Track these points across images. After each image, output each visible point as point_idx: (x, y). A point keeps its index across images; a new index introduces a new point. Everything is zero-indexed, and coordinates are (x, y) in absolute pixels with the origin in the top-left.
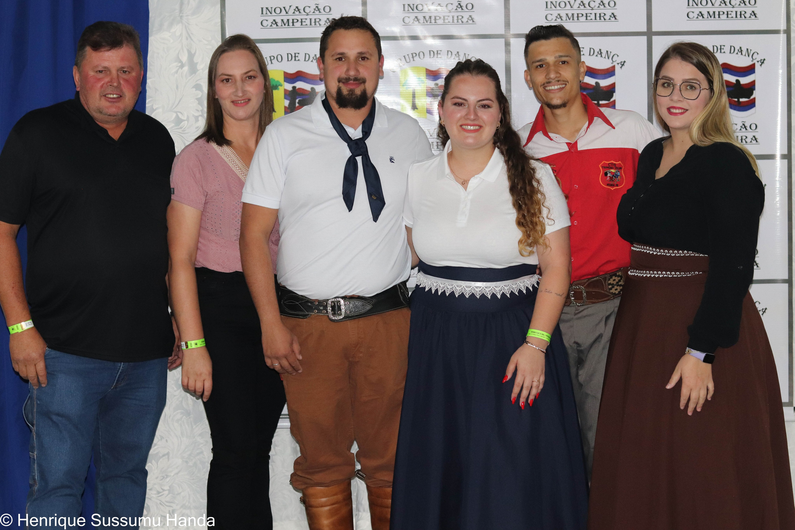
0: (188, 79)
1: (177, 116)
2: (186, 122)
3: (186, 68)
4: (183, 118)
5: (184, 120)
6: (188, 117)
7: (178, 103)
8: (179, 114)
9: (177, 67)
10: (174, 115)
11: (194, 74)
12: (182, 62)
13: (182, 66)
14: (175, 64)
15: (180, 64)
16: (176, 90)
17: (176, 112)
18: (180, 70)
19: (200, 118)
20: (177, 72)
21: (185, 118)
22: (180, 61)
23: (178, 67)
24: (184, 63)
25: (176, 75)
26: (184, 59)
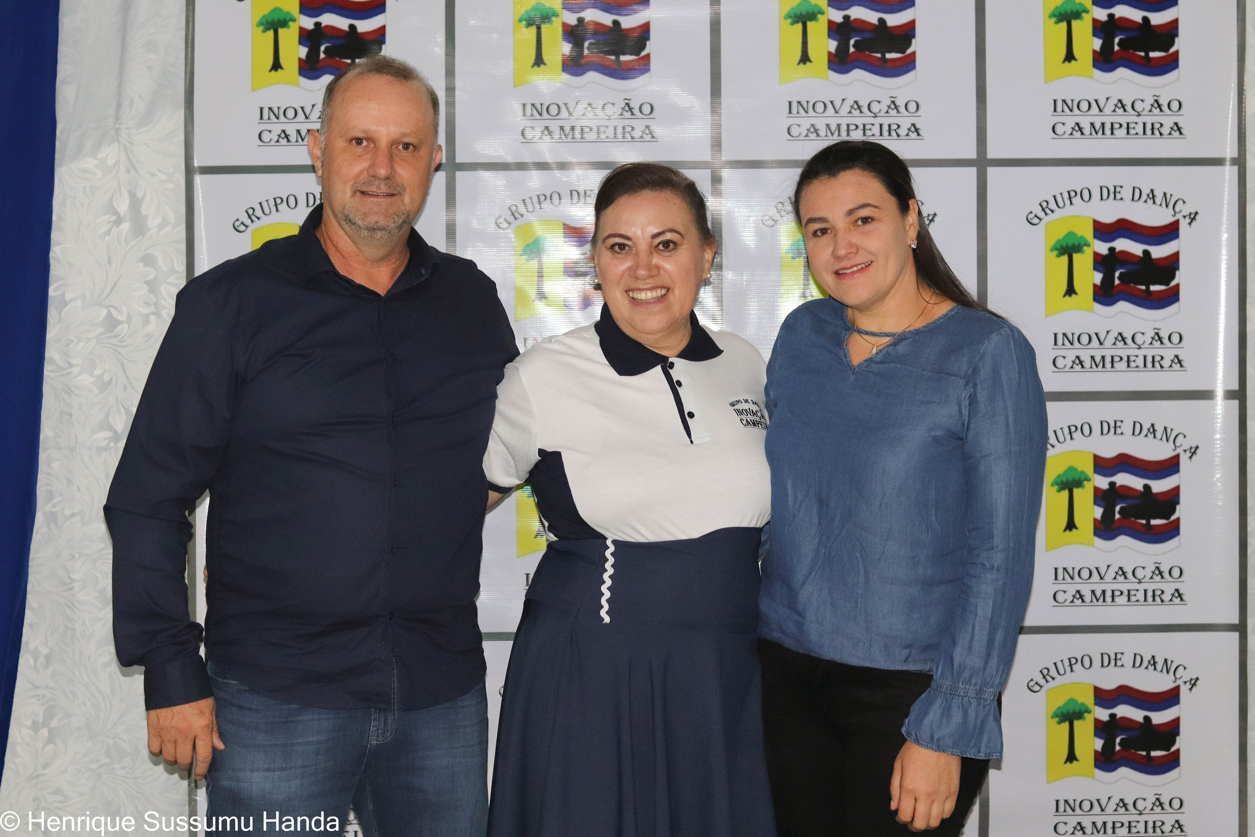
0: (129, 247)
1: (109, 313)
2: (126, 325)
3: (126, 226)
4: (119, 318)
5: (119, 323)
6: (129, 317)
7: (112, 290)
8: (112, 310)
9: (109, 222)
10: (104, 312)
11: (141, 237)
12: (120, 215)
13: (119, 221)
14: (106, 218)
15: (114, 218)
16: (107, 265)
17: (107, 307)
18: (115, 228)
19: (152, 318)
20: (108, 232)
21: (124, 318)
22: (116, 213)
23: (111, 224)
24: (122, 215)
25: (107, 238)
26: (123, 207)
